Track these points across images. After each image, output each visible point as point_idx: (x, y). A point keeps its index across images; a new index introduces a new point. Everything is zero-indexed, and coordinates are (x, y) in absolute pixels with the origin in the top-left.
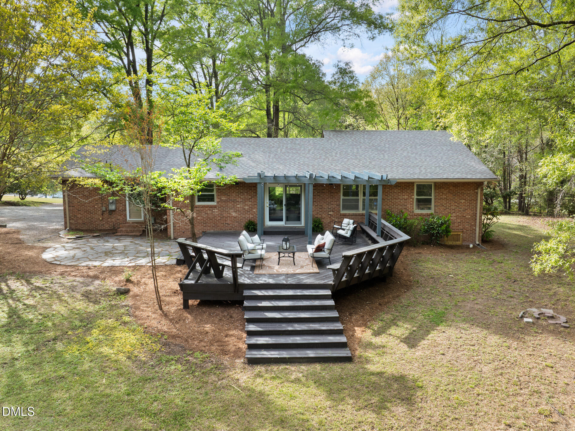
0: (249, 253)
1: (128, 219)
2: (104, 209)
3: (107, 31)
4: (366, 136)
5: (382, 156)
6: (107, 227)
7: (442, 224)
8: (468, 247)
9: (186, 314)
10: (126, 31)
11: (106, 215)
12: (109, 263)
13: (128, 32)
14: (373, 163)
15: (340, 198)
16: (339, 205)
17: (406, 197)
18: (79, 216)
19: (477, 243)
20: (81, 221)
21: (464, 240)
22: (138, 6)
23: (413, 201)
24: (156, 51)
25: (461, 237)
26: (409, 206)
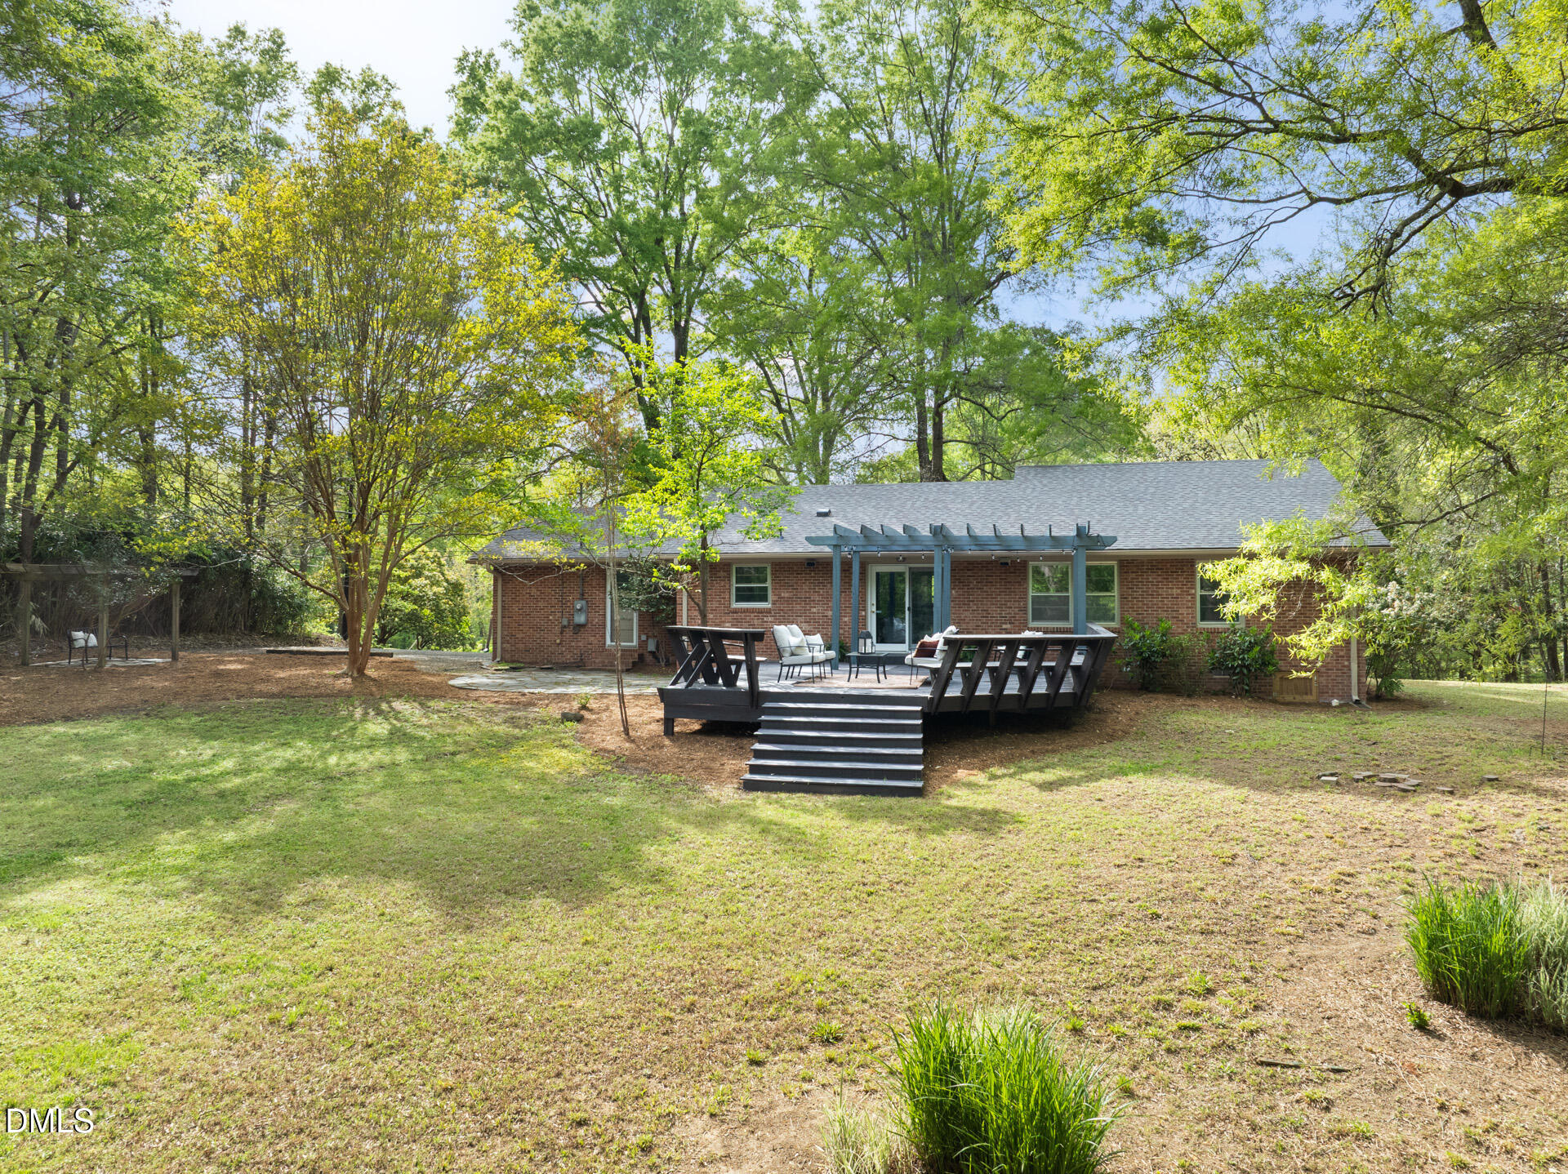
0: (793, 654)
1: (608, 642)
2: (565, 622)
3: (600, 298)
4: (1109, 475)
5: (1131, 510)
6: (568, 657)
7: (1252, 646)
8: (1329, 706)
9: (667, 742)
10: (635, 296)
11: (569, 633)
12: (559, 690)
13: (639, 296)
14: (1106, 522)
15: (1026, 592)
16: (1024, 610)
17: (1176, 591)
18: (520, 636)
19: (1355, 697)
20: (521, 646)
21: (1321, 693)
22: (659, 242)
23: (1194, 604)
24: (697, 332)
25: (1315, 685)
26: (1183, 611)
